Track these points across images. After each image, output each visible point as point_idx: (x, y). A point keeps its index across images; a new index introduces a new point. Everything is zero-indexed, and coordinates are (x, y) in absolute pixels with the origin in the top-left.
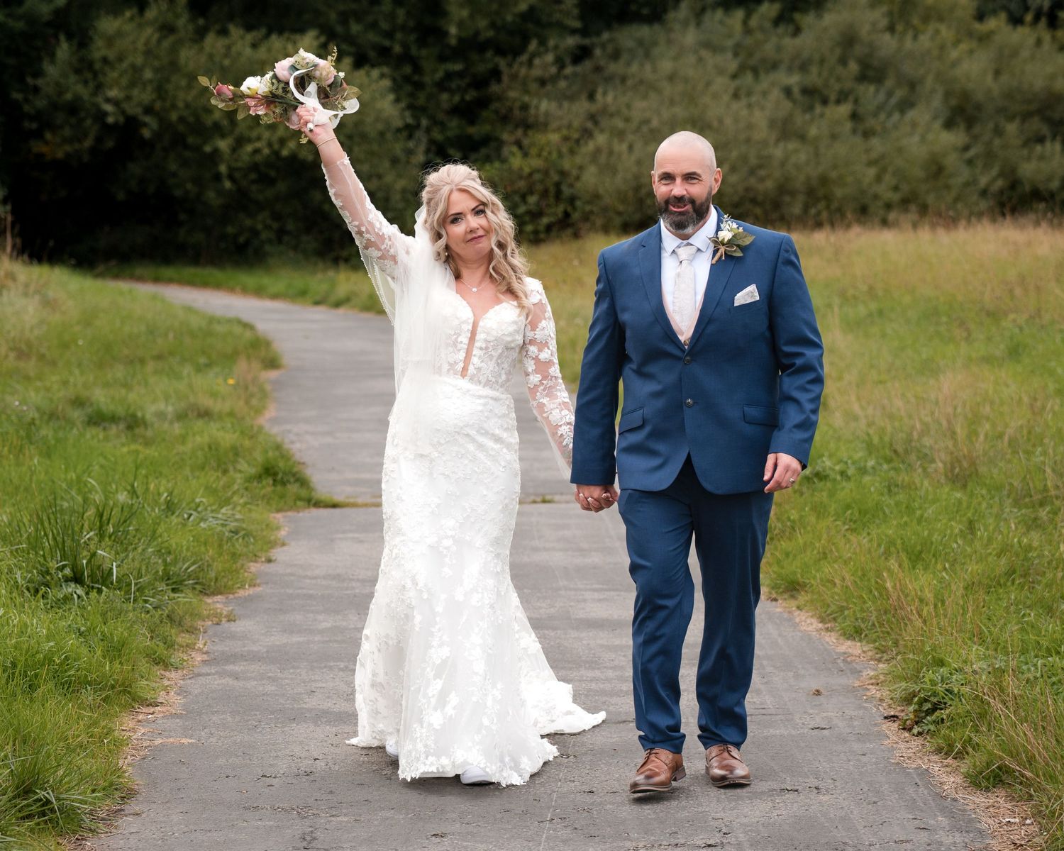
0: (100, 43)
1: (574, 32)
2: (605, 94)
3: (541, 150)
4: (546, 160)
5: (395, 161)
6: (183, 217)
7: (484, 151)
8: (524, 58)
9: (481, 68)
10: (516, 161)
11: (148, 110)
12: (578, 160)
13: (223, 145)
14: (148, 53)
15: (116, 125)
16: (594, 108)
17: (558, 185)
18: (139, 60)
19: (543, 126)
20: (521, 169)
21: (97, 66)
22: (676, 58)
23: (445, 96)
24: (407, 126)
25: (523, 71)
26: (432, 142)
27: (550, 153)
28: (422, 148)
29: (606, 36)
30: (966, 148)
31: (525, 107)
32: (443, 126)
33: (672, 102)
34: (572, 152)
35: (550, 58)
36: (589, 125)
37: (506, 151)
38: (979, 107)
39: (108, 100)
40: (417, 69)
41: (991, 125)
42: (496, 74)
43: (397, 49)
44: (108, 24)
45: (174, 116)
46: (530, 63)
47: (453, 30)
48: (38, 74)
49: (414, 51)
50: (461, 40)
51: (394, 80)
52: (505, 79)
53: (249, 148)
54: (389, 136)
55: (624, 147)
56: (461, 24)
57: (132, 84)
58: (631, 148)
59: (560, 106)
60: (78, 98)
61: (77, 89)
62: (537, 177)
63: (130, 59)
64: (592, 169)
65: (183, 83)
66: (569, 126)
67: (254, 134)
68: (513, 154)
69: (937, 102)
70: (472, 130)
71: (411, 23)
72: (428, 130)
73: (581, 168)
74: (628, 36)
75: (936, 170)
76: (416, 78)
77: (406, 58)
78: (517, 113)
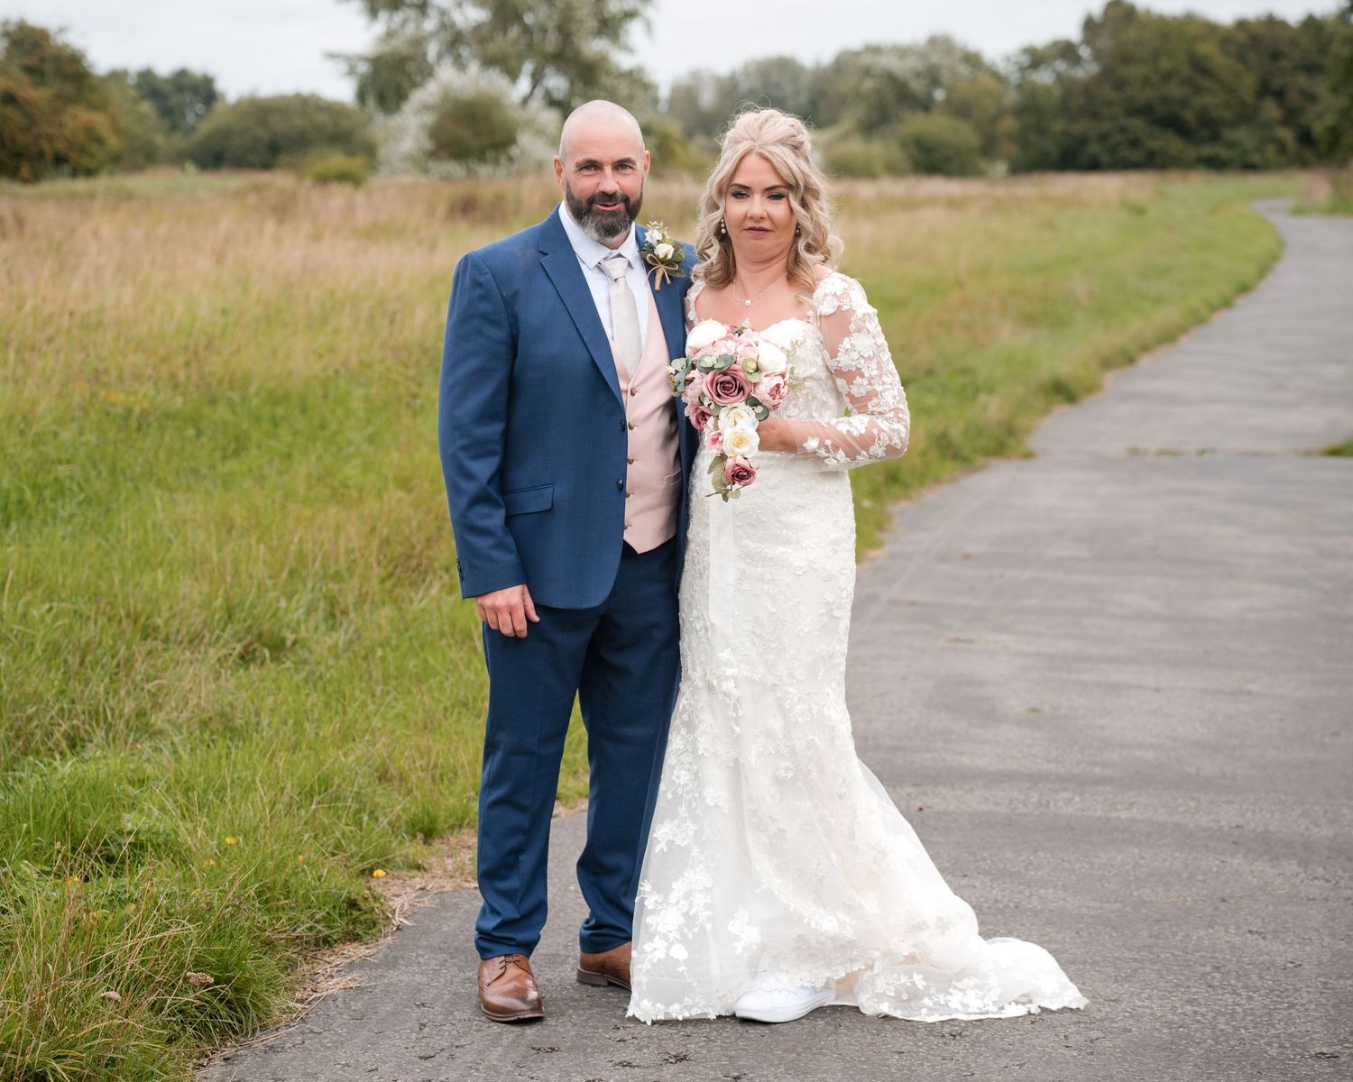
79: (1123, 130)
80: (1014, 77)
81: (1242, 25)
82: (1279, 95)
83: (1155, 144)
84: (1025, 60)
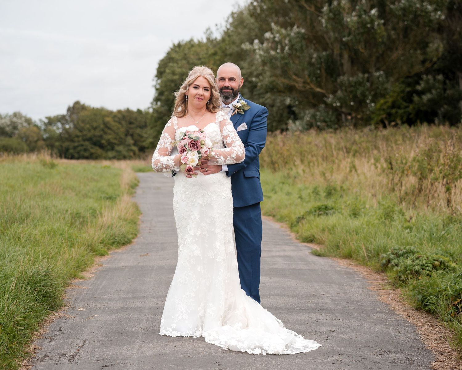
79: (82, 145)
80: (43, 127)
81: (119, 112)
82: (132, 135)
83: (93, 151)
84: (46, 121)
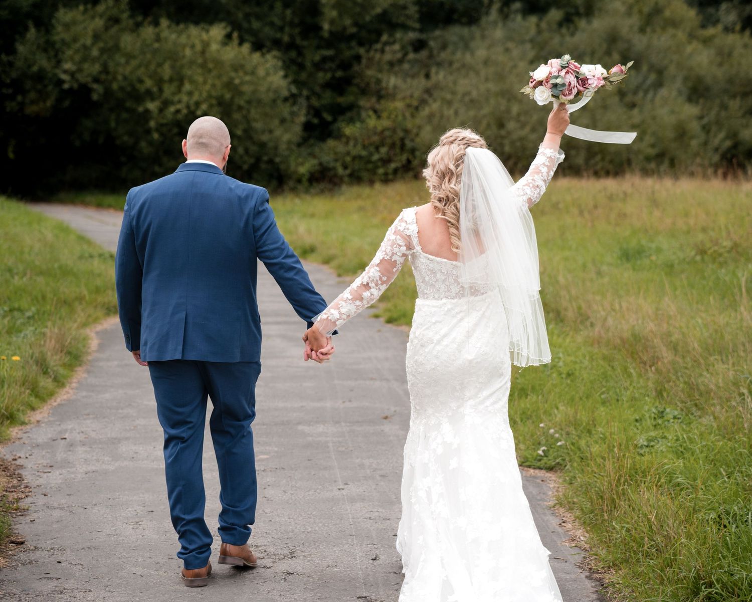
0: (60, 28)
1: (414, 30)
2: (437, 73)
3: (390, 114)
4: (394, 121)
5: (283, 121)
6: (123, 159)
7: (349, 115)
8: (378, 46)
9: (348, 54)
10: (372, 122)
11: (96, 80)
12: (418, 121)
13: (152, 106)
14: (96, 37)
15: (71, 90)
16: (429, 84)
17: (402, 140)
18: (89, 42)
19: (392, 96)
20: (375, 127)
21: (58, 46)
22: (489, 47)
23: (320, 75)
24: (293, 96)
25: (378, 56)
26: (310, 107)
27: (396, 116)
28: (304, 111)
29: (437, 33)
30: (701, 118)
31: (379, 81)
32: (319, 97)
33: (487, 80)
34: (413, 116)
35: (397, 47)
36: (426, 96)
37: (364, 114)
38: (707, 89)
39: (65, 72)
40: (300, 54)
41: (718, 101)
42: (358, 58)
43: (286, 39)
44: (64, 15)
45: (115, 86)
46: (383, 51)
47: (326, 26)
48: (12, 51)
49: (298, 41)
50: (331, 33)
51: (284, 62)
52: (364, 61)
53: (172, 109)
54: (279, 102)
55: (451, 112)
56: (332, 22)
57: (85, 59)
58: (456, 113)
59: (405, 81)
60: (42, 70)
61: (43, 62)
62: (387, 133)
63: (82, 41)
64: (428, 128)
65: (123, 60)
66: (412, 96)
67: (176, 98)
68: (369, 116)
69: (678, 84)
70: (341, 100)
71: (296, 20)
72: (308, 98)
73: (420, 128)
74: (454, 33)
75: (682, 134)
76: (300, 60)
77: (291, 46)
78: (373, 86)
